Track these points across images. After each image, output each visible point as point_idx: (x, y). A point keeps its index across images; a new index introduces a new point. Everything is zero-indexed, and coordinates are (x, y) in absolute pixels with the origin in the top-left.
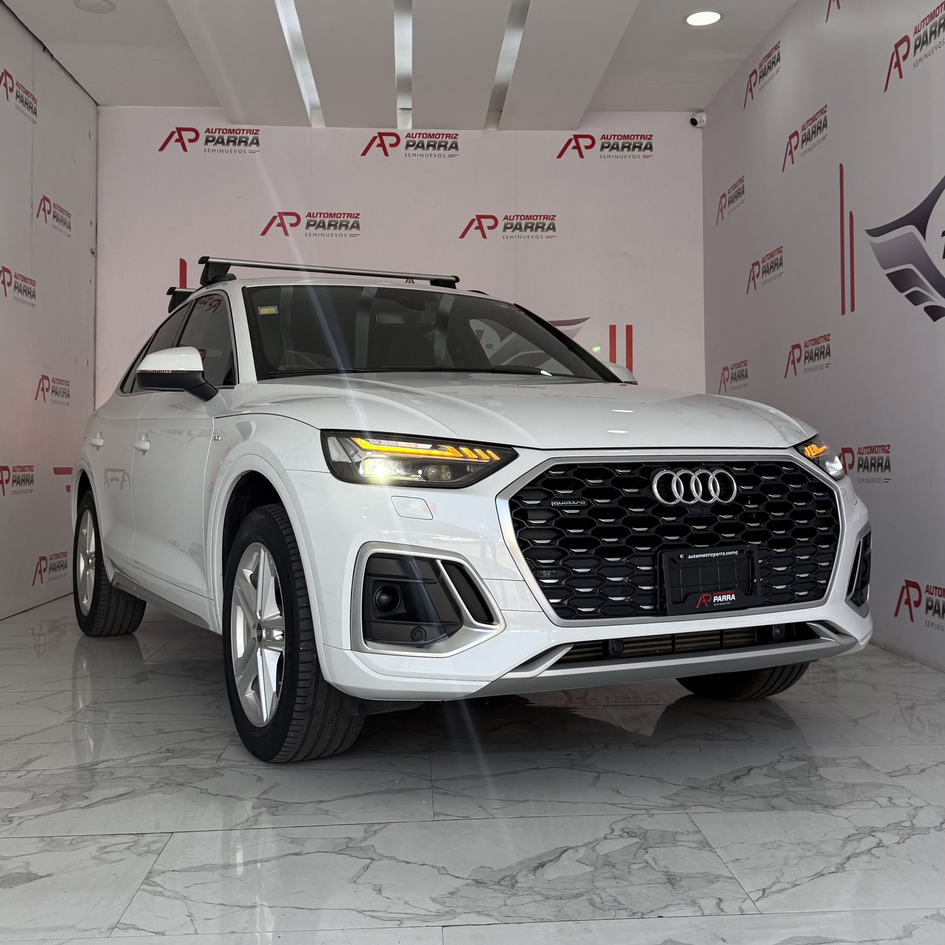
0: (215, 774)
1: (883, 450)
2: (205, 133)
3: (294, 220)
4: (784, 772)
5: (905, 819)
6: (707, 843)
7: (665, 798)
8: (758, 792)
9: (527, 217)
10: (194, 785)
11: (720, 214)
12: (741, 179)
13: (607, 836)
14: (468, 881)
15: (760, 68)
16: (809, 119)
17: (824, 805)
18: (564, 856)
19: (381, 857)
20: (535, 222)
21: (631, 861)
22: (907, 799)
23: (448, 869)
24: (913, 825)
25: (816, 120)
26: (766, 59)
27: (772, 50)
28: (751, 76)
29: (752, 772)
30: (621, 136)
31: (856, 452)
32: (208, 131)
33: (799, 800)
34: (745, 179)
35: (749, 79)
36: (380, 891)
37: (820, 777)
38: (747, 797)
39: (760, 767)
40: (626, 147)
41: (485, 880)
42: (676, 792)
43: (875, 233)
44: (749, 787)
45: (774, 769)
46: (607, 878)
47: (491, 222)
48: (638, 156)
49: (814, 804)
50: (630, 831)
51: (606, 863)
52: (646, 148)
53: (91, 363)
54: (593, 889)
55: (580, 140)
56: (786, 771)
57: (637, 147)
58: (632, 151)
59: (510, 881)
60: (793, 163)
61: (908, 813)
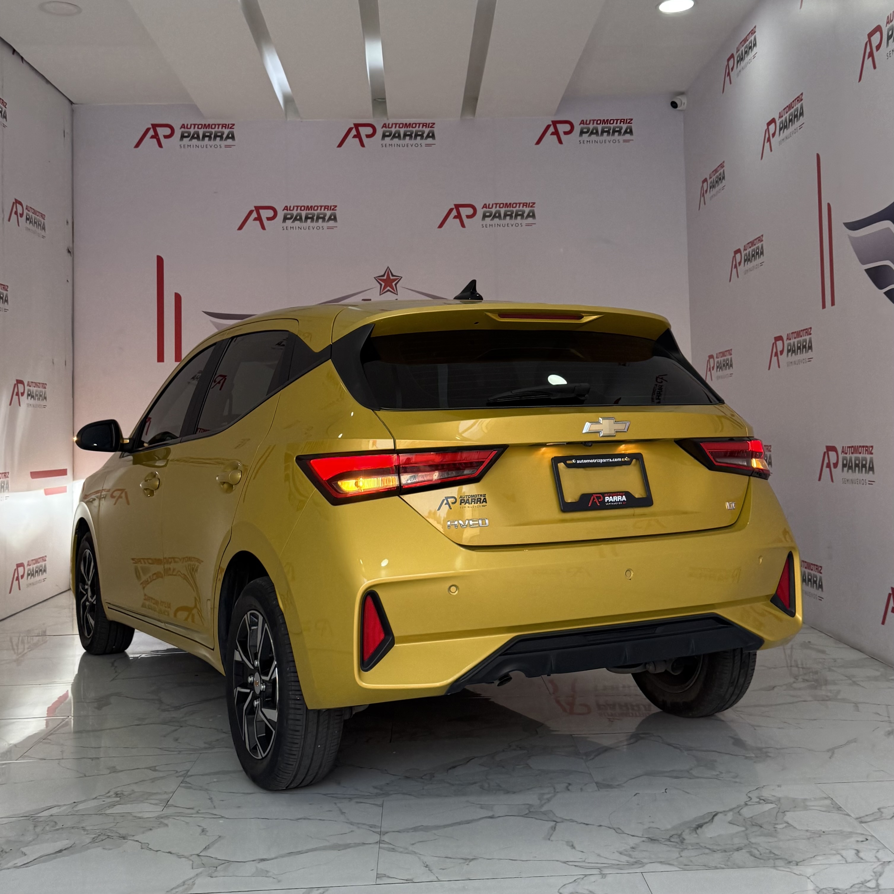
0: (159, 824)
1: (866, 450)
2: (181, 128)
3: (270, 213)
4: (749, 818)
5: (871, 878)
7: (621, 853)
8: (719, 845)
9: (506, 205)
10: (136, 838)
11: (702, 199)
12: (721, 164)
15: (737, 52)
16: (786, 106)
17: (786, 860)
20: (514, 209)
22: (875, 851)
24: (878, 885)
25: (793, 108)
26: (743, 43)
27: (748, 35)
28: (729, 60)
29: (716, 818)
30: (601, 120)
31: (840, 450)
32: (183, 126)
33: (761, 854)
34: (725, 165)
35: (726, 63)
37: (787, 824)
38: (707, 851)
39: (725, 812)
40: (606, 132)
42: (634, 846)
43: (854, 226)
44: (711, 838)
45: (740, 815)
47: (470, 211)
48: (618, 140)
49: (777, 859)
52: (626, 132)
53: (70, 364)
55: (559, 126)
56: (752, 817)
57: (617, 131)
58: (612, 135)
60: (771, 150)
61: (875, 870)
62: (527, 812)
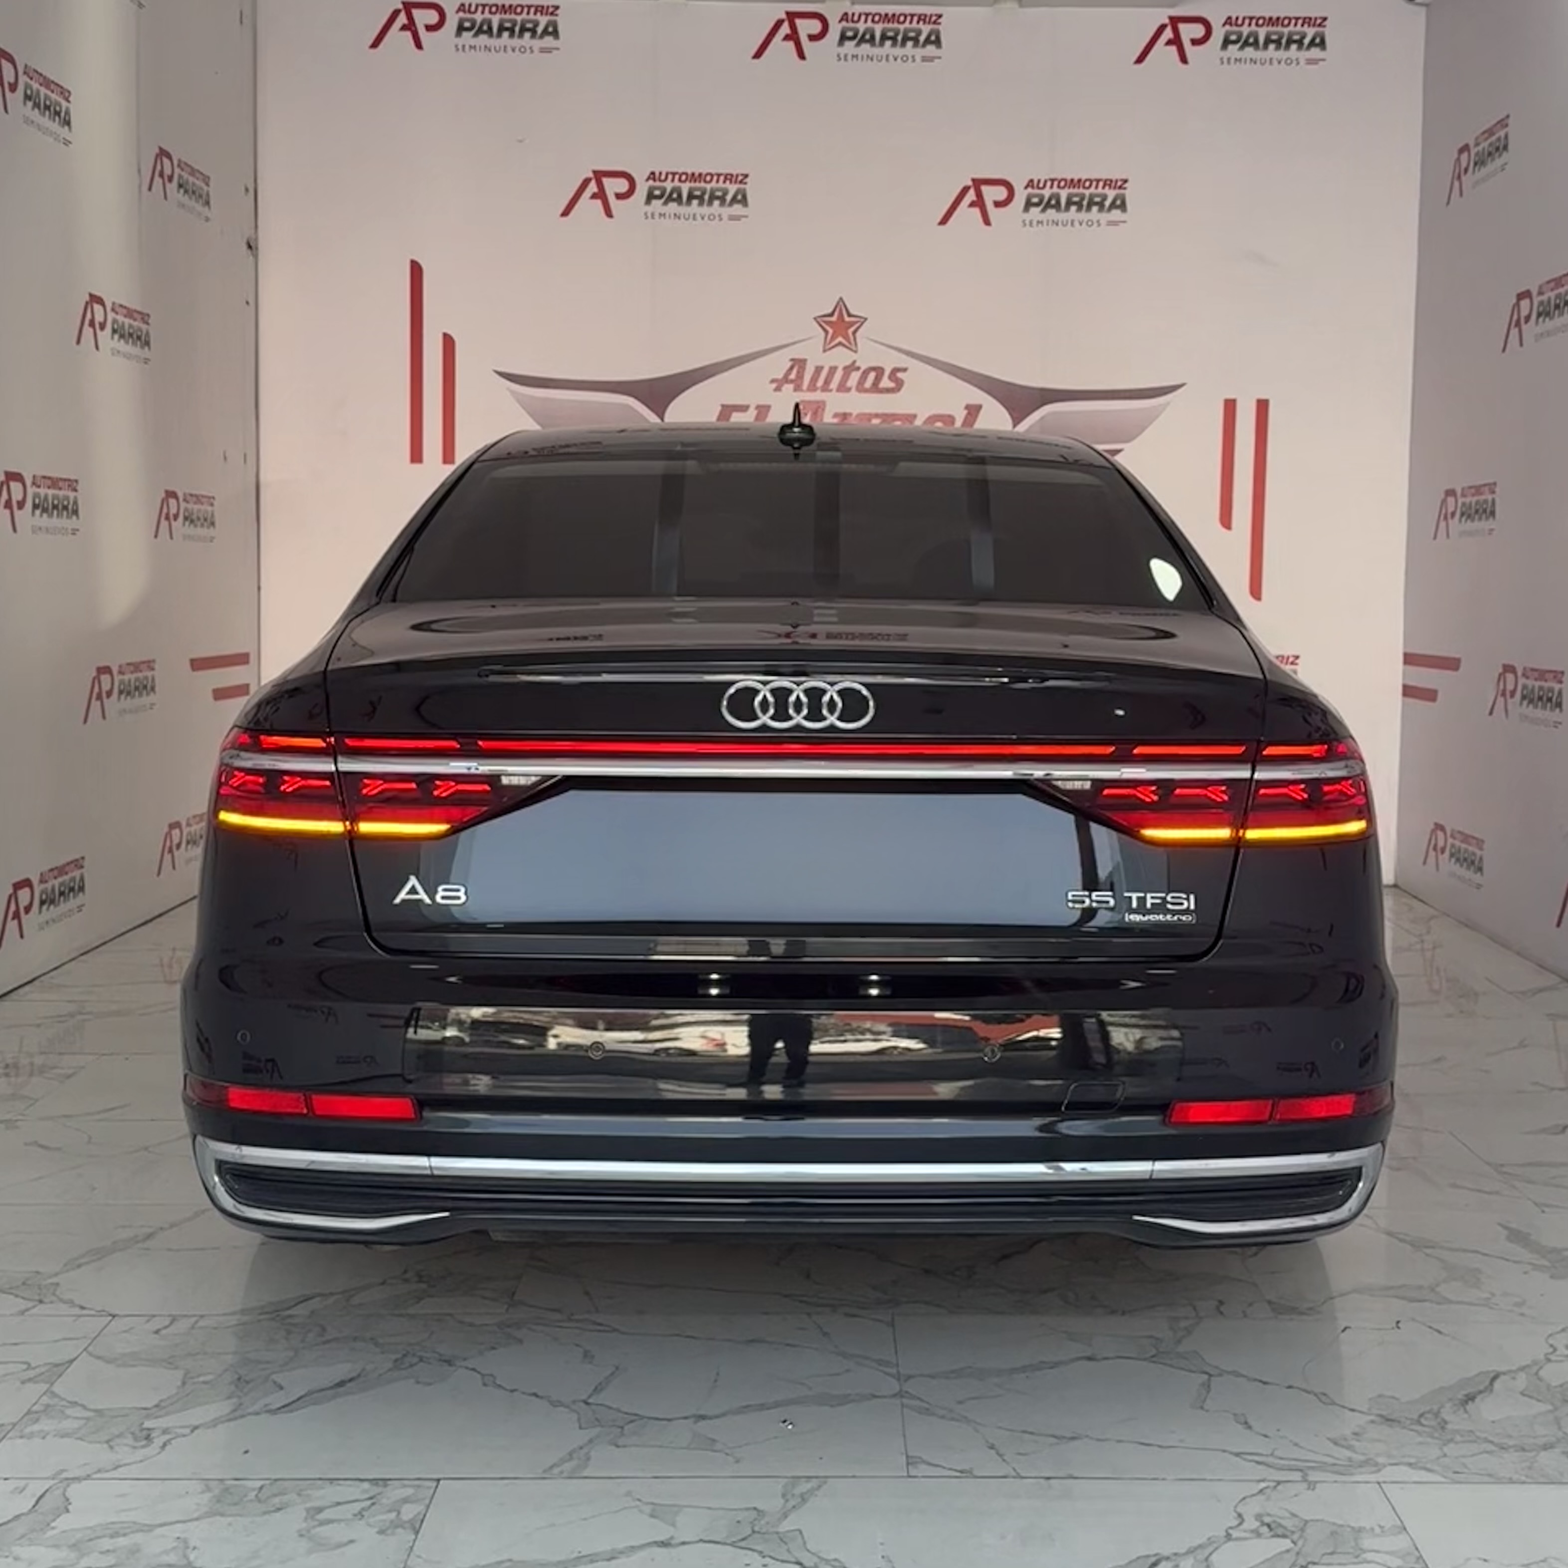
0: (507, 1338)
2: (457, 12)
3: (623, 185)
4: (1558, 1387)
6: (1419, 1557)
7: (1336, 1443)
8: (1511, 1437)
9: (1072, 183)
10: (470, 1364)
11: (1456, 184)
12: (1502, 120)
13: (1231, 1531)
19: (817, 1560)
20: (1087, 192)
29: (1497, 1384)
30: (1264, 18)
32: (462, 8)
34: (1510, 121)
38: (1490, 1447)
39: (1513, 1373)
40: (1273, 41)
42: (1357, 1430)
44: (1494, 1422)
45: (1539, 1380)
47: (1001, 193)
48: (1296, 59)
50: (1274, 1522)
52: (1312, 43)
53: (252, 460)
55: (1183, 28)
57: (1295, 42)
58: (1284, 49)
62: (1154, 1352)
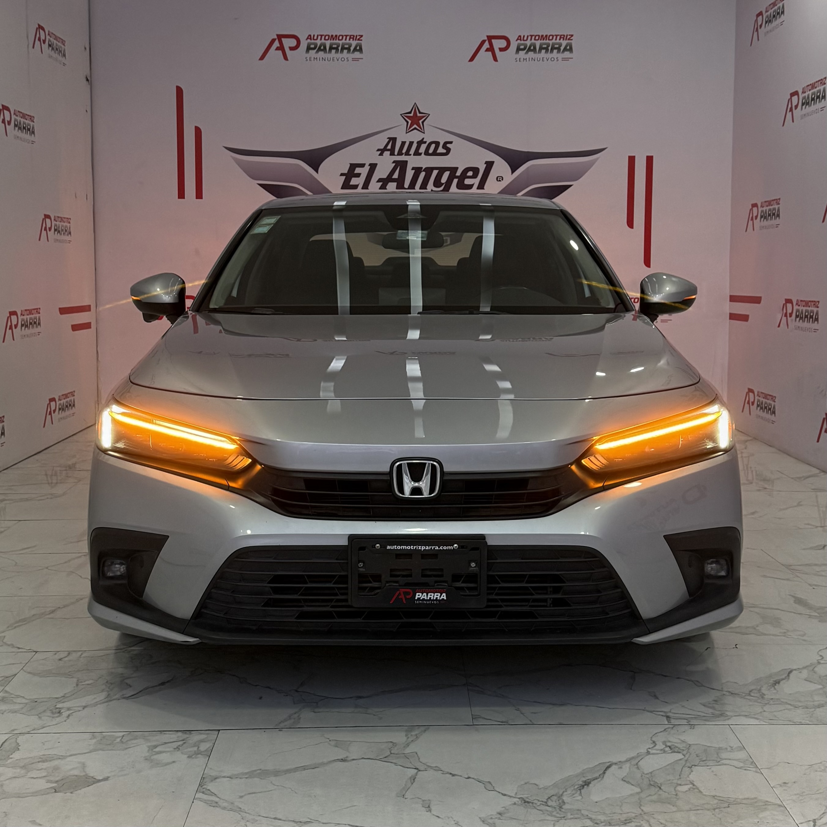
3: (293, 42)
6: (752, 762)
7: (704, 705)
9: (542, 38)
10: (233, 673)
13: (649, 750)
14: (516, 800)
18: (607, 772)
19: (426, 767)
20: (551, 42)
21: (675, 781)
23: (493, 785)
29: (791, 675)
36: (429, 808)
38: (790, 707)
39: (800, 670)
41: (532, 800)
44: (790, 694)
46: (655, 802)
47: (503, 44)
50: (673, 745)
51: (652, 783)
53: (91, 198)
54: (641, 814)
59: (557, 802)
62: (604, 661)
